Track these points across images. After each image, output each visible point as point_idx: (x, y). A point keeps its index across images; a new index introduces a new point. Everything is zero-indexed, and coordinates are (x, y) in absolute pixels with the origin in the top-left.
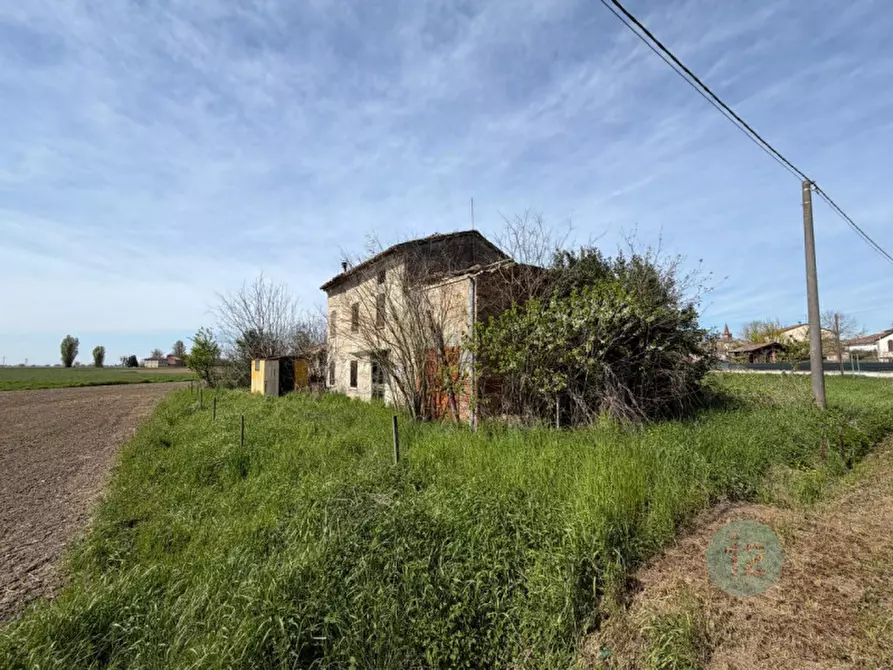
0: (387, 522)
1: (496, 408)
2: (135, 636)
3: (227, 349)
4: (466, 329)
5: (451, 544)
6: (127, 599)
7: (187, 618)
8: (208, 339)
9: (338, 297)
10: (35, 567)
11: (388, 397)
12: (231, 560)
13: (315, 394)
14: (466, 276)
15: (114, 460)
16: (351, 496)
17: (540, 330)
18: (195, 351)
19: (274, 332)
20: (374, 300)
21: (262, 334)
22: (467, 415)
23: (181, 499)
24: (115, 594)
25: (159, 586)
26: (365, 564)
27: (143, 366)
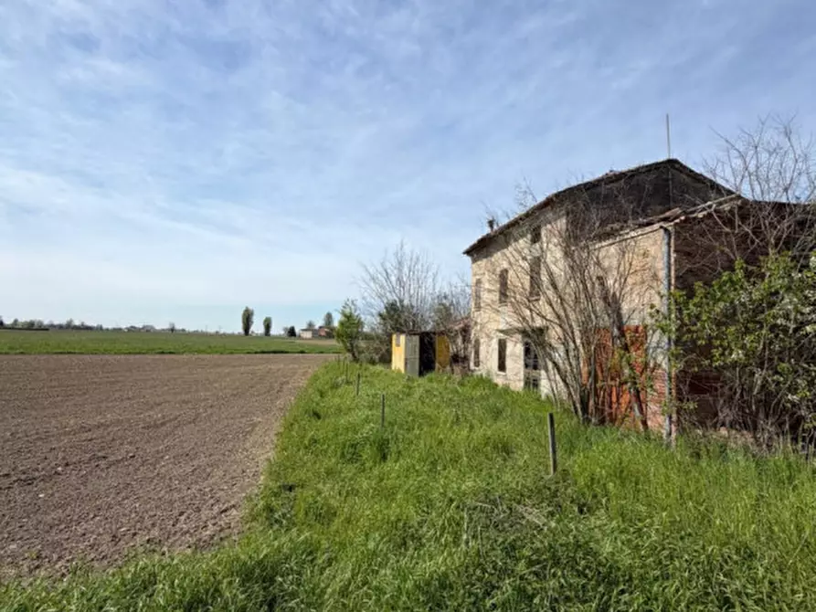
0: (538, 545)
1: (707, 417)
2: (293, 595)
3: (370, 322)
4: (657, 301)
5: (626, 597)
6: (287, 558)
7: (334, 591)
8: (353, 311)
9: (483, 263)
10: (225, 511)
11: (545, 387)
12: (371, 545)
13: (457, 377)
14: (656, 226)
15: (278, 426)
16: (494, 502)
17: (788, 302)
18: (342, 324)
19: (414, 304)
20: (525, 265)
21: (402, 306)
22: (659, 422)
23: (329, 472)
24: (279, 550)
25: (311, 553)
26: (510, 589)
27: (300, 336)
